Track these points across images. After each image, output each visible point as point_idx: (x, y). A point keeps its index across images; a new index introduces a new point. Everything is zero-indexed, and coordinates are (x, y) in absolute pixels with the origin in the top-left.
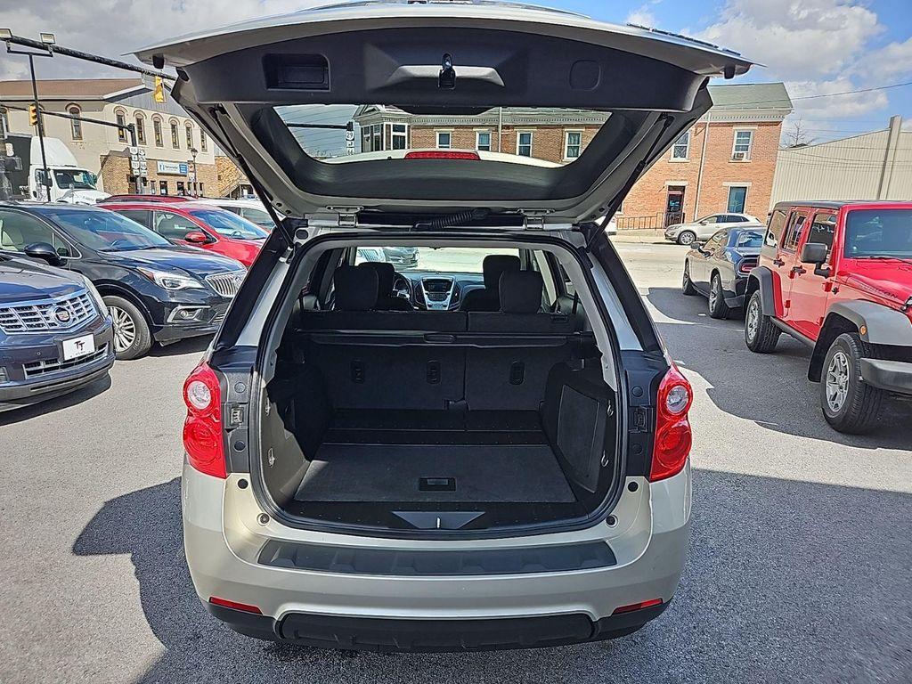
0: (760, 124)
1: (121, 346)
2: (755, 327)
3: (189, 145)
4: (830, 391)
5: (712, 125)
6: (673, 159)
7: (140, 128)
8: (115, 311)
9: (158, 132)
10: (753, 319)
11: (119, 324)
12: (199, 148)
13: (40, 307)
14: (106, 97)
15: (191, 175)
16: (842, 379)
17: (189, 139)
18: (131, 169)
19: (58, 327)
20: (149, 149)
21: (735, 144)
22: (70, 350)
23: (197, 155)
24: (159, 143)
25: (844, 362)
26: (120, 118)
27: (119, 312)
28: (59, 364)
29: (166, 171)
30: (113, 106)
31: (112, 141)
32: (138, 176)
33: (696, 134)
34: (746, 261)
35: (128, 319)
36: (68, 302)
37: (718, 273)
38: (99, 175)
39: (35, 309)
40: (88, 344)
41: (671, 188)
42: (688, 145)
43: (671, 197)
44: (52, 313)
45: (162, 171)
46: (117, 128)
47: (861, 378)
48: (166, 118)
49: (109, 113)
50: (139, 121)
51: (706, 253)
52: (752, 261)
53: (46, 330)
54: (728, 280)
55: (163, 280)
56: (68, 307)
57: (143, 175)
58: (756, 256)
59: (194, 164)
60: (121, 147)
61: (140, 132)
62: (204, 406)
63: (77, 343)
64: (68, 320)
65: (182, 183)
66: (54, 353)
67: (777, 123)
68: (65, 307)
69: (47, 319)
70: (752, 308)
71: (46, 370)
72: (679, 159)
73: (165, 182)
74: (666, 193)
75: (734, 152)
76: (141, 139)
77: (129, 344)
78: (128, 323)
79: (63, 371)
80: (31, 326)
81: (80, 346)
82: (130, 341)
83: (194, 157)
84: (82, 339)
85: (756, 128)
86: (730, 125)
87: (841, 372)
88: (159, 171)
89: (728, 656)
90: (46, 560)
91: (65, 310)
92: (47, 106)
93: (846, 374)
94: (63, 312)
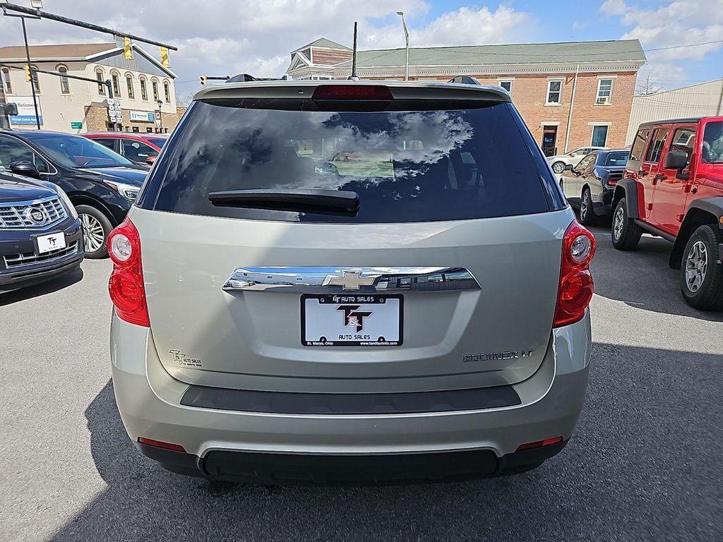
0: (619, 74)
1: (93, 247)
2: (620, 229)
3: (156, 98)
4: (689, 274)
5: (580, 75)
6: (548, 104)
7: (115, 83)
8: (86, 217)
9: (130, 87)
10: (619, 223)
11: (90, 229)
12: (163, 100)
13: (17, 208)
14: (87, 58)
15: (158, 122)
16: (700, 265)
17: (155, 93)
18: (109, 117)
19: (33, 225)
20: (124, 101)
21: (599, 90)
22: (44, 245)
23: (162, 105)
24: (131, 95)
25: (703, 250)
26: (99, 75)
27: (90, 219)
28: (36, 257)
29: (137, 119)
30: (94, 65)
31: (93, 94)
32: (115, 123)
33: (567, 83)
34: (612, 176)
35: (97, 225)
36: (42, 205)
37: (588, 187)
38: (83, 122)
39: (13, 210)
40: (60, 241)
41: (546, 127)
42: (560, 92)
43: (546, 135)
44: (27, 213)
45: (135, 119)
46: (97, 84)
47: (719, 262)
48: (136, 76)
49: (90, 71)
50: (114, 78)
51: (577, 173)
52: (617, 176)
53: (23, 228)
54: (596, 193)
55: (126, 192)
56: (42, 209)
57: (119, 122)
58: (622, 172)
59: (160, 113)
60: (100, 99)
61: (115, 87)
62: (125, 258)
63: (50, 239)
64: (42, 220)
65: (151, 129)
66: (31, 248)
67: (633, 73)
68: (39, 209)
69: (24, 218)
70: (618, 213)
71: (24, 261)
72: (553, 103)
73: (137, 128)
74: (542, 131)
75: (597, 97)
76: (116, 92)
77: (99, 246)
78: (98, 228)
79: (39, 262)
80: (10, 224)
81: (52, 242)
82: (100, 243)
83: (160, 107)
84: (54, 236)
85: (616, 77)
86: (595, 74)
87: (700, 258)
88: (132, 119)
89: (614, 492)
90: (14, 414)
91: (38, 211)
92: (41, 67)
93: (704, 260)
94: (37, 213)
